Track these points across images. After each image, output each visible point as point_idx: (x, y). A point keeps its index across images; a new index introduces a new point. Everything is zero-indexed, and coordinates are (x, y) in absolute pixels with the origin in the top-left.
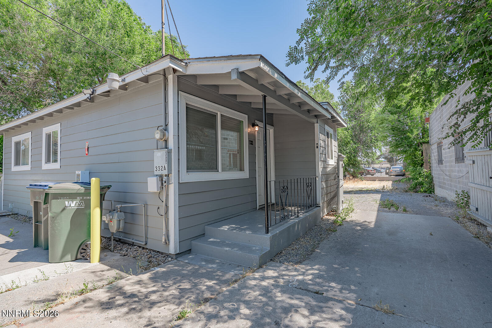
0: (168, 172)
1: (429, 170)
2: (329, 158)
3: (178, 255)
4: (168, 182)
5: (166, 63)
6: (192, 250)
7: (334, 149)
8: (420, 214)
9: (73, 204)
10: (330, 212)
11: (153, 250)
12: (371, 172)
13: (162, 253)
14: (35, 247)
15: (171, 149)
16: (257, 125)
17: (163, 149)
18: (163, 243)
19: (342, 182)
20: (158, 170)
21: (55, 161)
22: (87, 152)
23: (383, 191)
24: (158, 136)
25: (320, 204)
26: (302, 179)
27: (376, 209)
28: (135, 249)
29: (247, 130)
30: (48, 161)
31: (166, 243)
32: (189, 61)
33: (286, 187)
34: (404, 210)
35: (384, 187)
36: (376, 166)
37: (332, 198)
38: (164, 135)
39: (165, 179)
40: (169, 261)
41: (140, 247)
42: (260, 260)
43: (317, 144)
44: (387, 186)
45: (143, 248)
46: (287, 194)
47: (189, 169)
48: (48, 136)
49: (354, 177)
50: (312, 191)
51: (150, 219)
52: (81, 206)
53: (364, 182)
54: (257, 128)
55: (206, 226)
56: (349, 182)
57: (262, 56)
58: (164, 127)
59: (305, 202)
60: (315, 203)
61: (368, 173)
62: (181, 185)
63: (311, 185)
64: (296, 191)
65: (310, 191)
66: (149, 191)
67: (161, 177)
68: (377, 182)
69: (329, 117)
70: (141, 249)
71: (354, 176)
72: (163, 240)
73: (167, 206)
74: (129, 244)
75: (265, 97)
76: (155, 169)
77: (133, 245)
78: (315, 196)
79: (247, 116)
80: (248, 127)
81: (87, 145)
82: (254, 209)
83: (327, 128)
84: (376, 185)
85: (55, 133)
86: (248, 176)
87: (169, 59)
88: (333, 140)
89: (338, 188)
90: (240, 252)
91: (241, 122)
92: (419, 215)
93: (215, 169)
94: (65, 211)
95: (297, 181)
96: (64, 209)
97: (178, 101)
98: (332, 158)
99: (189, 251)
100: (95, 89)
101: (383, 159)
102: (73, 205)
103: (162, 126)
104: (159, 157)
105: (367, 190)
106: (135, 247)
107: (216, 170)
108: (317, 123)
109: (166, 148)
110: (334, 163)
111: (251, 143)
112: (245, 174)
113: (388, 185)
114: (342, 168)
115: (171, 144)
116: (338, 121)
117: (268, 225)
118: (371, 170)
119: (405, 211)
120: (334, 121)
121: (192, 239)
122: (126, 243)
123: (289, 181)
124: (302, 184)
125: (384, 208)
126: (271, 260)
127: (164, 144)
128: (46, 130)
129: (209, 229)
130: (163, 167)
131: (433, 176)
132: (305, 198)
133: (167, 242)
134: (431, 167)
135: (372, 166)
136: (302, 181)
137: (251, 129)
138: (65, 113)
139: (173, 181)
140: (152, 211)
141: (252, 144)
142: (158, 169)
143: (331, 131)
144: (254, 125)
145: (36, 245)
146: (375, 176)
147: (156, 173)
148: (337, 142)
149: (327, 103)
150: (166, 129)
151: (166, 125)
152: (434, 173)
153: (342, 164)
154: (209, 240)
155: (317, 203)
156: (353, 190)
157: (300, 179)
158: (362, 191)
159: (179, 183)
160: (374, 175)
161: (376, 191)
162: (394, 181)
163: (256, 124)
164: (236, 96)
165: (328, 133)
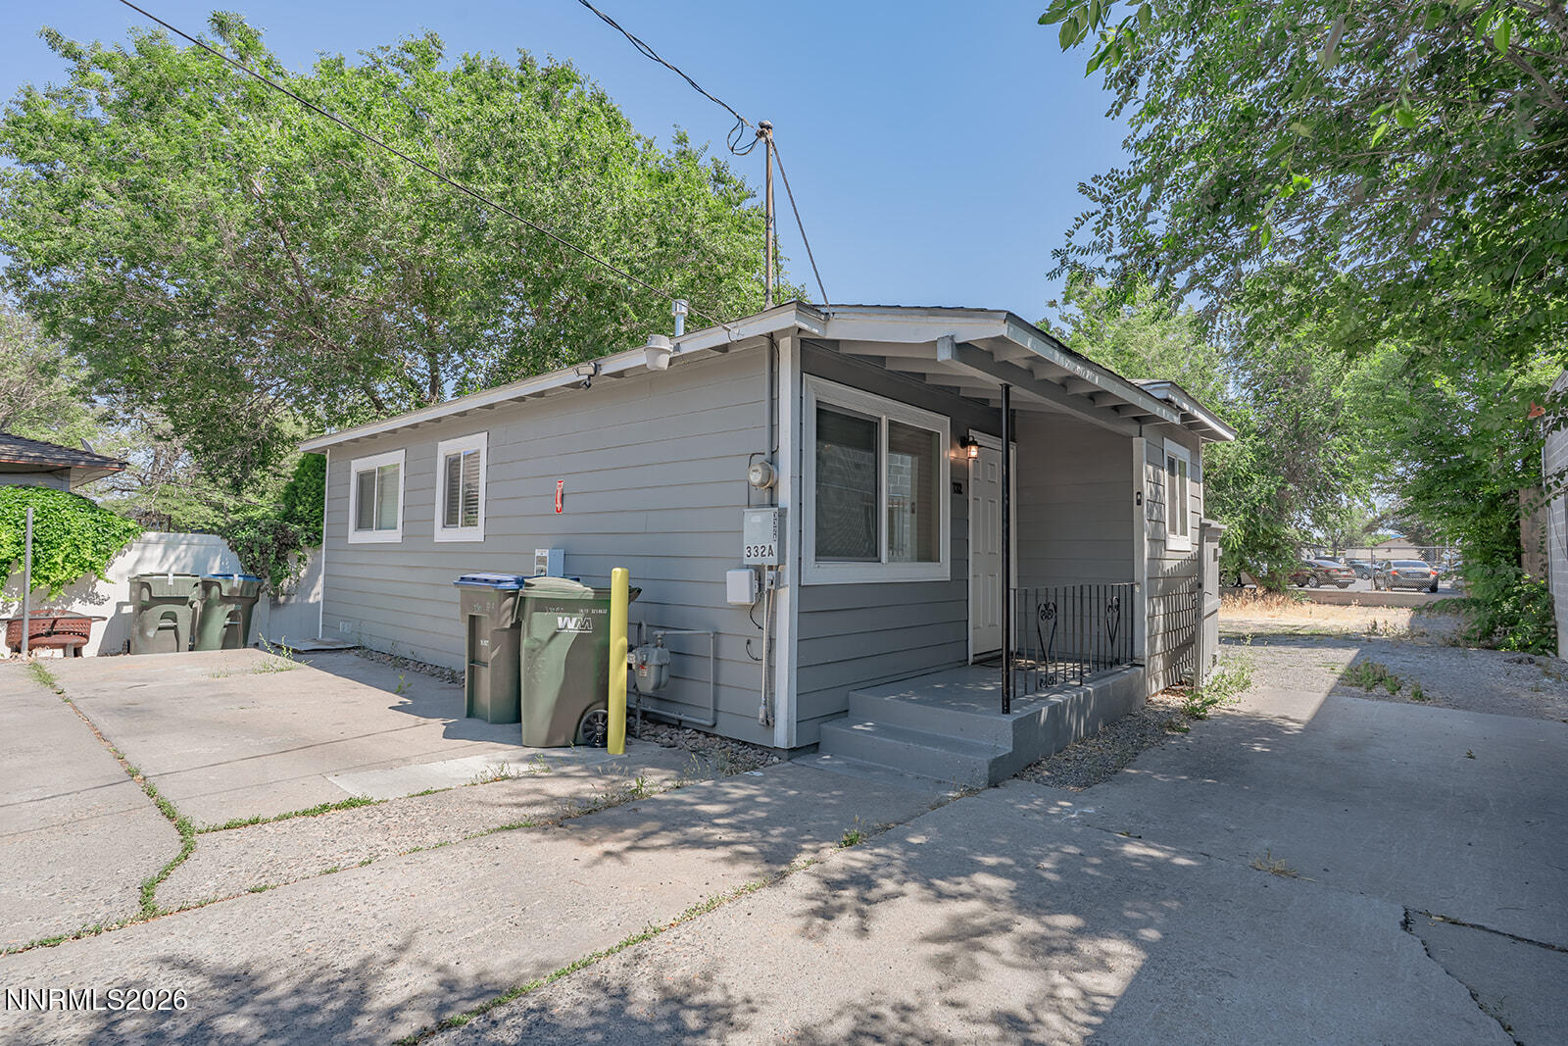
0: (779, 559)
1: (1542, 574)
2: (1173, 530)
3: (793, 752)
4: (777, 582)
5: (788, 319)
6: (821, 746)
7: (1192, 506)
8: (1466, 708)
9: (571, 624)
10: (1174, 685)
11: (731, 739)
12: (1337, 576)
13: (754, 746)
14: (468, 716)
15: (786, 509)
16: (974, 443)
17: (763, 506)
18: (760, 721)
19: (1211, 602)
20: (752, 556)
21: (470, 522)
22: (559, 505)
23: (1369, 640)
24: (756, 478)
25: (1143, 660)
26: (1094, 589)
27: (1326, 688)
28: (689, 736)
29: (949, 454)
30: (451, 520)
31: (767, 721)
32: (833, 310)
33: (1051, 607)
34: (1416, 695)
35: (1375, 627)
36: (1362, 555)
37: (1181, 646)
38: (770, 477)
39: (768, 575)
40: (774, 763)
41: (699, 732)
42: (990, 769)
43: (1139, 493)
44: (1386, 622)
45: (707, 735)
46: (1056, 624)
47: (822, 553)
48: (453, 463)
49: (1269, 590)
50: (1122, 621)
51: (725, 668)
52: (587, 629)
53: (1307, 607)
54: (973, 452)
55: (851, 693)
56: (1250, 605)
57: (1010, 314)
58: (767, 456)
59: (1102, 653)
60: (1128, 655)
61: (1328, 578)
62: (804, 590)
63: (1119, 605)
64: (1078, 619)
65: (1115, 620)
66: (729, 601)
67: (759, 571)
68: (1352, 608)
69: (1177, 420)
70: (701, 736)
71: (1272, 587)
72: (762, 716)
73: (771, 641)
74: (670, 725)
75: (1007, 387)
76: (746, 552)
77: (679, 725)
78: (1129, 636)
79: (948, 420)
80: (952, 447)
81: (559, 489)
82: (960, 661)
83: (1171, 448)
84: (1352, 619)
85: (473, 456)
86: (949, 575)
87: (794, 311)
88: (1188, 480)
89: (1198, 616)
90: (943, 750)
91: (932, 437)
92: (1461, 712)
93: (874, 555)
94: (558, 639)
95: (1082, 594)
96: (555, 634)
97: (801, 397)
98: (1184, 533)
99: (814, 748)
100: (598, 363)
101: (1391, 532)
102: (571, 626)
103: (763, 454)
104: (757, 527)
105: (1312, 634)
106: (687, 731)
107: (875, 559)
108: (1141, 436)
109: (772, 505)
110: (1190, 544)
111: (958, 488)
112: (940, 571)
113: (1395, 620)
114: (1215, 560)
115: (785, 496)
116: (1202, 425)
117: (1008, 693)
118: (1340, 571)
119: (1419, 696)
120: (1191, 427)
121: (822, 720)
122: (663, 723)
123: (1061, 593)
124: (1094, 601)
125: (1351, 685)
126: (1015, 776)
127: (767, 495)
128: (446, 448)
129: (860, 699)
130: (768, 548)
131: (1553, 596)
132: (1102, 639)
133: (769, 723)
134: (1546, 565)
135: (1349, 553)
136: (1094, 594)
137: (957, 453)
138: (501, 409)
139: (788, 583)
140: (732, 649)
141: (960, 493)
142: (753, 551)
143: (1182, 453)
144: (965, 443)
145: (470, 714)
146: (1351, 588)
147: (747, 561)
148: (1202, 484)
149: (1169, 384)
150: (773, 460)
151: (773, 453)
152: (1558, 586)
153: (1215, 550)
154: (855, 727)
155: (1136, 655)
156: (1264, 631)
157: (1088, 588)
158: (1294, 635)
159: (800, 585)
160: (1350, 585)
161: (1344, 640)
162: (1418, 610)
163: (971, 439)
164: (924, 375)
165: (1171, 463)
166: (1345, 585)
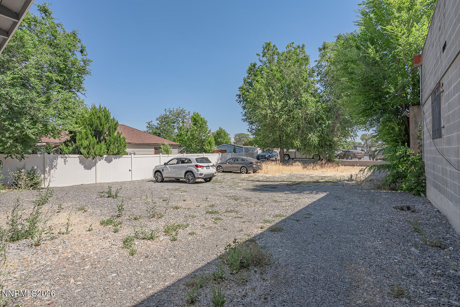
1: (419, 151)
35: (352, 178)
49: (328, 161)
131: (424, 162)
134: (421, 146)
152: (427, 157)
166: (360, 159)
